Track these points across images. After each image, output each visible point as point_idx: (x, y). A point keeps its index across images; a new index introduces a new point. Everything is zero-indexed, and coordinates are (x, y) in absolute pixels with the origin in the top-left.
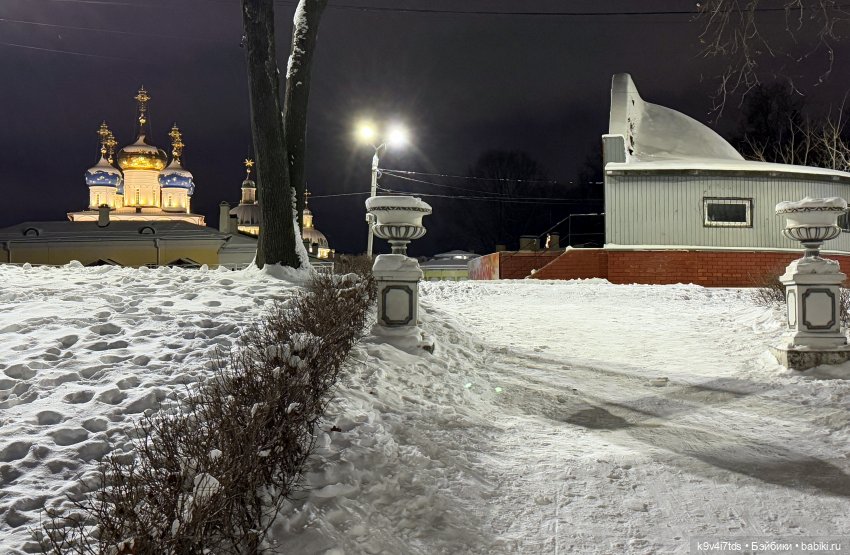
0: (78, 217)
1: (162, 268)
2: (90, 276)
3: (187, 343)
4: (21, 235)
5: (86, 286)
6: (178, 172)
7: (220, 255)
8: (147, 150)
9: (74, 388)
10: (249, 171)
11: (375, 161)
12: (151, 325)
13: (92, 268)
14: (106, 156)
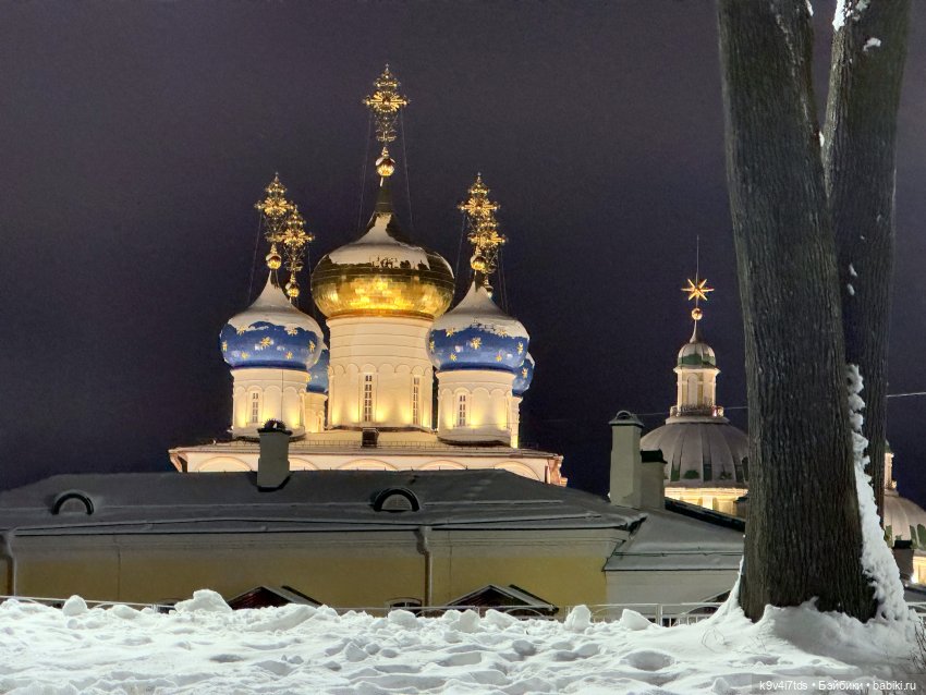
0: (202, 461)
1: (453, 615)
2: (251, 638)
4: (45, 513)
5: (244, 667)
7: (611, 577)
8: (398, 256)
10: (696, 316)
13: (255, 612)
14: (281, 279)
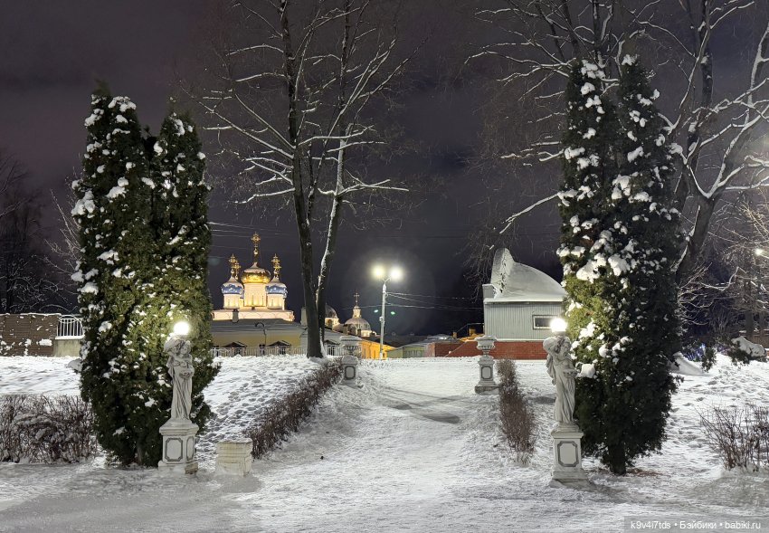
0: (218, 316)
3: (281, 385)
6: (277, 285)
7: (301, 338)
8: (259, 271)
9: (250, 398)
11: (384, 288)
12: (271, 380)
14: (234, 275)
